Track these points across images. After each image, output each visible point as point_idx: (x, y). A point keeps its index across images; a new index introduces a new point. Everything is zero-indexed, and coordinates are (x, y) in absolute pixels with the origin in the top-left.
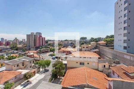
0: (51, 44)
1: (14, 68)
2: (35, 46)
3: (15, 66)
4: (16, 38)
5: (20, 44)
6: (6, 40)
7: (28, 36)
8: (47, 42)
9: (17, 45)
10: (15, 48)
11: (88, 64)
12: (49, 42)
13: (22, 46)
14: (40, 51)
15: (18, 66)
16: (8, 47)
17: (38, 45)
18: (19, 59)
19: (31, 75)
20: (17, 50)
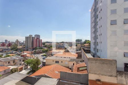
0: (47, 46)
1: (5, 64)
2: (32, 47)
3: (6, 63)
4: (17, 40)
5: (21, 45)
6: (9, 41)
7: (27, 38)
8: (44, 44)
9: (18, 46)
10: (15, 49)
11: (62, 62)
12: (46, 44)
13: (22, 47)
14: (35, 51)
15: (9, 63)
16: (9, 48)
17: (35, 47)
18: (11, 58)
19: (16, 70)
20: (16, 50)
